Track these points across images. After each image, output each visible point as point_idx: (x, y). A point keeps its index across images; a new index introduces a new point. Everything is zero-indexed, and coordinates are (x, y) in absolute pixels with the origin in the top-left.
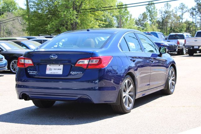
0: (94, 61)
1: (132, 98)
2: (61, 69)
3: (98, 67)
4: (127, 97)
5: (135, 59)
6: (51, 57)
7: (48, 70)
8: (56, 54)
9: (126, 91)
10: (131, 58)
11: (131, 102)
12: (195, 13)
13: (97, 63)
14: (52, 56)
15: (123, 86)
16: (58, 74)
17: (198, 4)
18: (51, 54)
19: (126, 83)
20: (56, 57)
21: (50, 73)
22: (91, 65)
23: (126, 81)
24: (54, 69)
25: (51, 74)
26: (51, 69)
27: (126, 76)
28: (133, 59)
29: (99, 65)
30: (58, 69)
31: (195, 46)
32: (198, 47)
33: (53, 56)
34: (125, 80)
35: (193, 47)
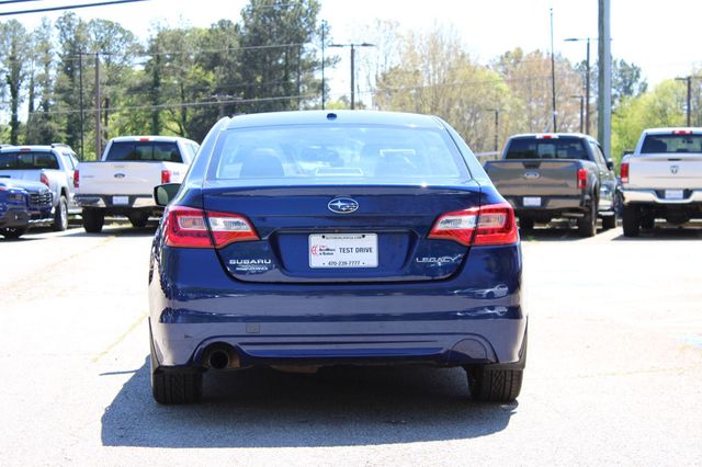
2: (370, 250)
6: (336, 208)
7: (318, 252)
8: (353, 196)
14: (339, 204)
16: (361, 265)
18: (333, 197)
20: (354, 207)
21: (327, 265)
22: (485, 232)
24: (343, 250)
25: (333, 266)
26: (328, 251)
30: (360, 250)
31: (117, 195)
32: (127, 198)
33: (342, 201)
35: (108, 198)
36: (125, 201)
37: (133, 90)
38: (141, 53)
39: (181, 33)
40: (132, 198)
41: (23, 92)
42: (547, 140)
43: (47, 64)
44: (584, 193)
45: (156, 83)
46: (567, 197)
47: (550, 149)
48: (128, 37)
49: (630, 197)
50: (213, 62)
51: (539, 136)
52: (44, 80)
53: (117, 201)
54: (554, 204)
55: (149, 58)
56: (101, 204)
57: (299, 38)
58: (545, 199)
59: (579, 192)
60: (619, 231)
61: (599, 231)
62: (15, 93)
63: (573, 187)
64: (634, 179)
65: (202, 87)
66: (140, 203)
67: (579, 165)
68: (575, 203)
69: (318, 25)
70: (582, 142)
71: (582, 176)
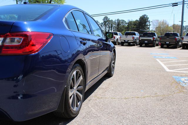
0: (16, 40)
1: (81, 94)
3: (20, 52)
4: (75, 94)
5: (86, 42)
9: (74, 87)
10: (81, 40)
11: (80, 99)
12: (103, 25)
13: (21, 45)
15: (70, 80)
17: (104, 21)
19: (74, 76)
23: (75, 73)
27: (74, 66)
28: (83, 41)
29: (23, 47)
34: (73, 72)
35: (125, 40)
36: (127, 41)
37: (125, 28)
38: (127, 24)
39: (131, 21)
40: (128, 41)
41: (113, 28)
42: (171, 33)
43: (115, 25)
44: (176, 42)
45: (128, 27)
46: (173, 42)
47: (172, 35)
48: (125, 22)
49: (183, 42)
50: (135, 25)
51: (170, 33)
52: (115, 27)
53: (126, 41)
54: (171, 43)
55: (128, 24)
56: (123, 41)
57: (146, 22)
58: (170, 42)
59: (175, 41)
60: (182, 48)
61: (178, 48)
62: (112, 28)
63: (174, 41)
64: (184, 40)
65: (134, 28)
66: (129, 41)
67: (176, 37)
68: (174, 43)
69: (149, 20)
70: (177, 34)
71: (176, 39)
